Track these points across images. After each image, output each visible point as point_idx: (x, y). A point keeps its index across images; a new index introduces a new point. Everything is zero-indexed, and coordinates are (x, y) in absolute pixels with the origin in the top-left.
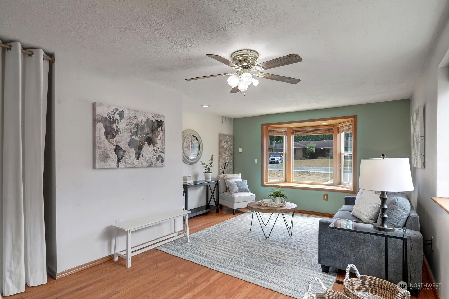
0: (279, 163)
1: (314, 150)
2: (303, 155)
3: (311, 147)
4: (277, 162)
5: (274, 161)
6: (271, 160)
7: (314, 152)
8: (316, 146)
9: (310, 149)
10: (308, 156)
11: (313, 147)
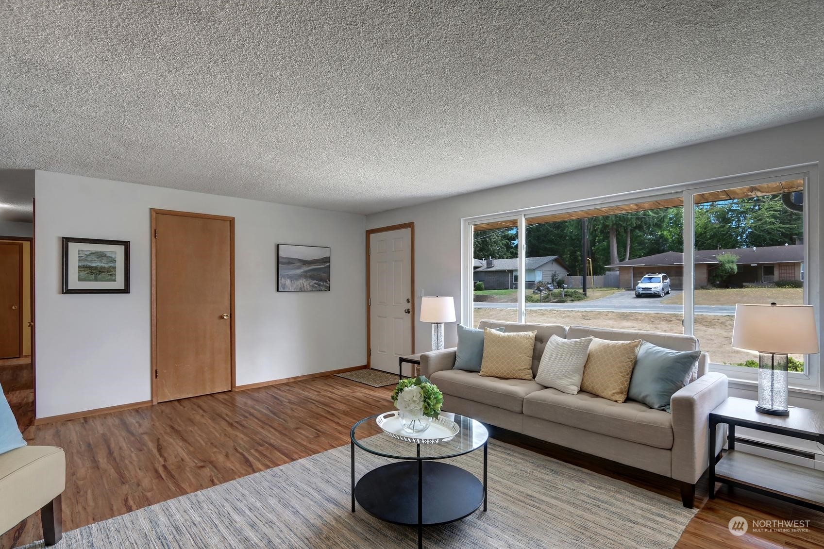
0: (659, 296)
1: (735, 267)
2: (709, 278)
3: (729, 262)
4: (656, 295)
5: (649, 292)
6: (641, 291)
7: (736, 272)
8: (739, 260)
9: (727, 266)
10: (718, 283)
11: (732, 262)
